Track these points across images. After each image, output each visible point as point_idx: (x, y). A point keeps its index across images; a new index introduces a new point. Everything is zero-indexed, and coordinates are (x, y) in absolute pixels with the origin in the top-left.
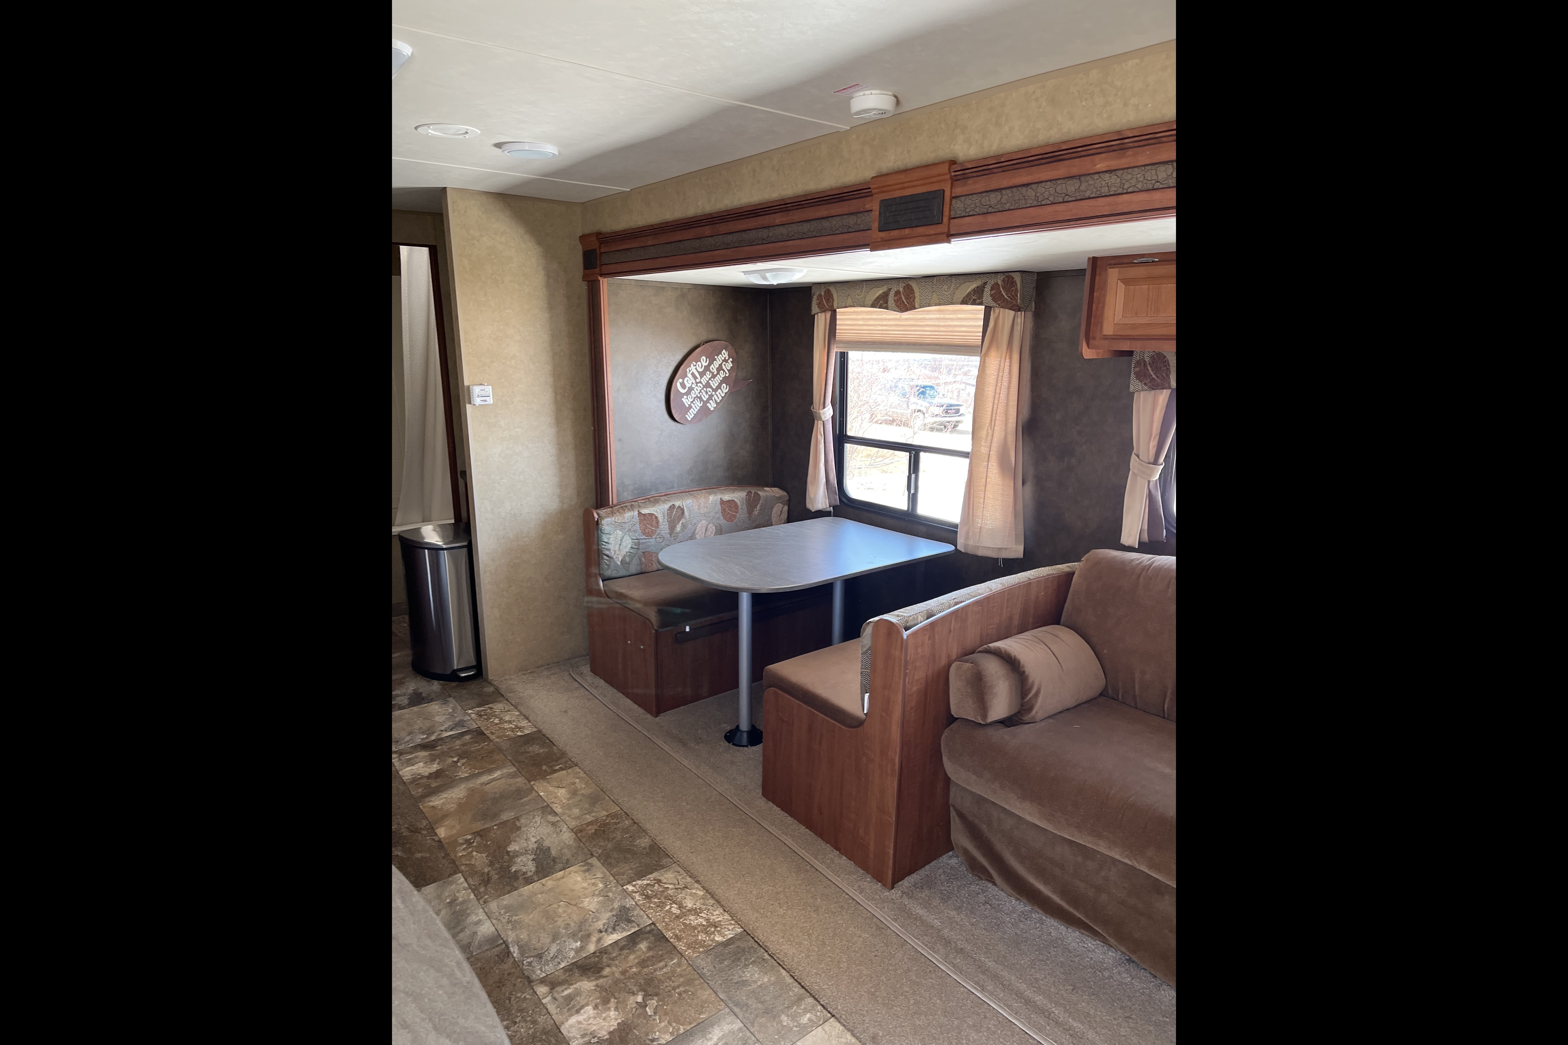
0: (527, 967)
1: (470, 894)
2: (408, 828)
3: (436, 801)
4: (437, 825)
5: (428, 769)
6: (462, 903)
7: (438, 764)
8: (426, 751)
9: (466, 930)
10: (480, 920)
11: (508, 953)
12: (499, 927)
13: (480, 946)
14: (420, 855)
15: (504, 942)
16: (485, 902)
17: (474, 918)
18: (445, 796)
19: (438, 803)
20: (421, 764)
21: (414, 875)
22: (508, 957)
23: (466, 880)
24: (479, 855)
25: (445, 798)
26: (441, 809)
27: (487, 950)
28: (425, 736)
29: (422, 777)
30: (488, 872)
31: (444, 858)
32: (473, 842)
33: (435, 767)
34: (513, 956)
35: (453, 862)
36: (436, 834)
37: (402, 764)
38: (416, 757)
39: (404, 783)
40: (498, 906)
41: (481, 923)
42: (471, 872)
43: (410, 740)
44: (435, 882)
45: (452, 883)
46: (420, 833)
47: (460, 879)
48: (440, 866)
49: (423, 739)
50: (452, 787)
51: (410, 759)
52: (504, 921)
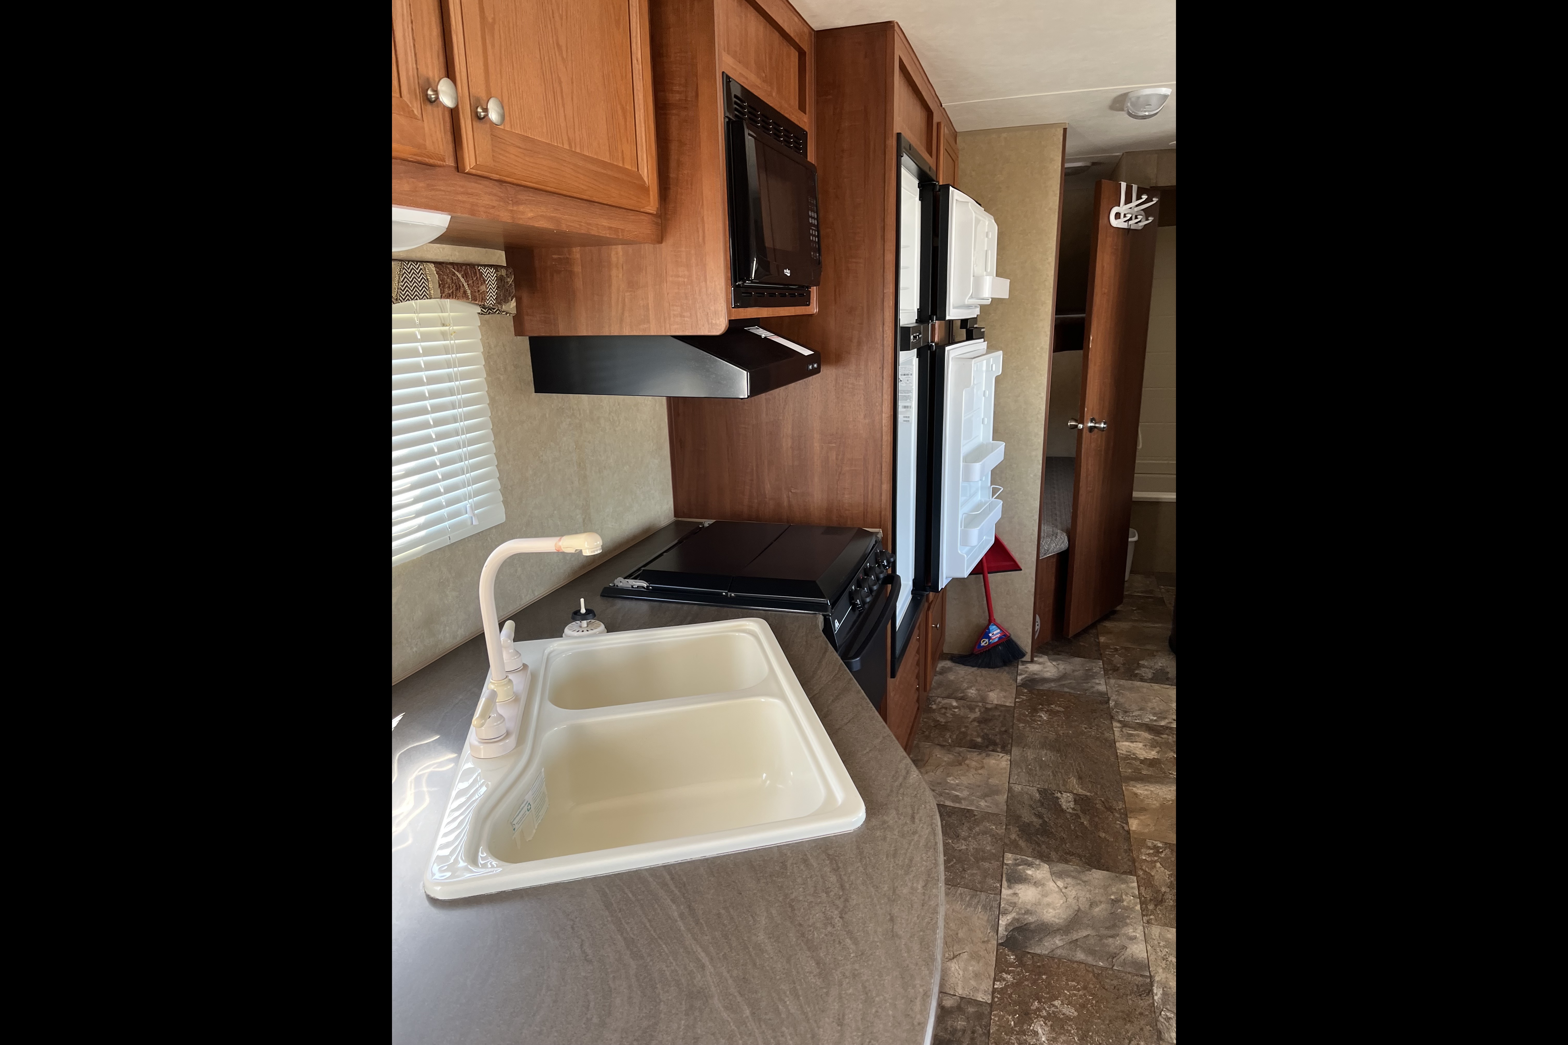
0: (1163, 1020)
1: (1137, 903)
2: (1103, 802)
3: (1141, 790)
4: (1132, 815)
5: (1144, 753)
6: (1126, 909)
7: (1158, 752)
8: (1150, 734)
9: (1118, 938)
10: (1135, 938)
11: (1150, 992)
12: (1152, 958)
13: (1124, 963)
14: (1104, 835)
15: (1151, 977)
16: (1148, 922)
17: (1130, 931)
18: (1152, 789)
19: (1141, 792)
20: (1140, 745)
21: (1091, 852)
22: (1148, 994)
23: (1139, 887)
24: (1163, 869)
25: (1151, 790)
26: (1142, 801)
27: (1129, 973)
28: (1155, 718)
29: (1136, 759)
30: (1165, 892)
31: (1126, 851)
32: (1162, 852)
33: (1153, 754)
34: (1153, 997)
35: (1134, 861)
36: (1127, 823)
37: (1122, 736)
38: (1138, 736)
39: (1117, 756)
40: (1160, 933)
41: (1134, 941)
42: (1146, 882)
43: (1139, 715)
44: (1108, 871)
45: (1125, 882)
46: (1112, 813)
47: (1134, 882)
48: (1119, 857)
49: (1151, 720)
50: (1162, 784)
51: (1132, 735)
52: (1160, 954)
